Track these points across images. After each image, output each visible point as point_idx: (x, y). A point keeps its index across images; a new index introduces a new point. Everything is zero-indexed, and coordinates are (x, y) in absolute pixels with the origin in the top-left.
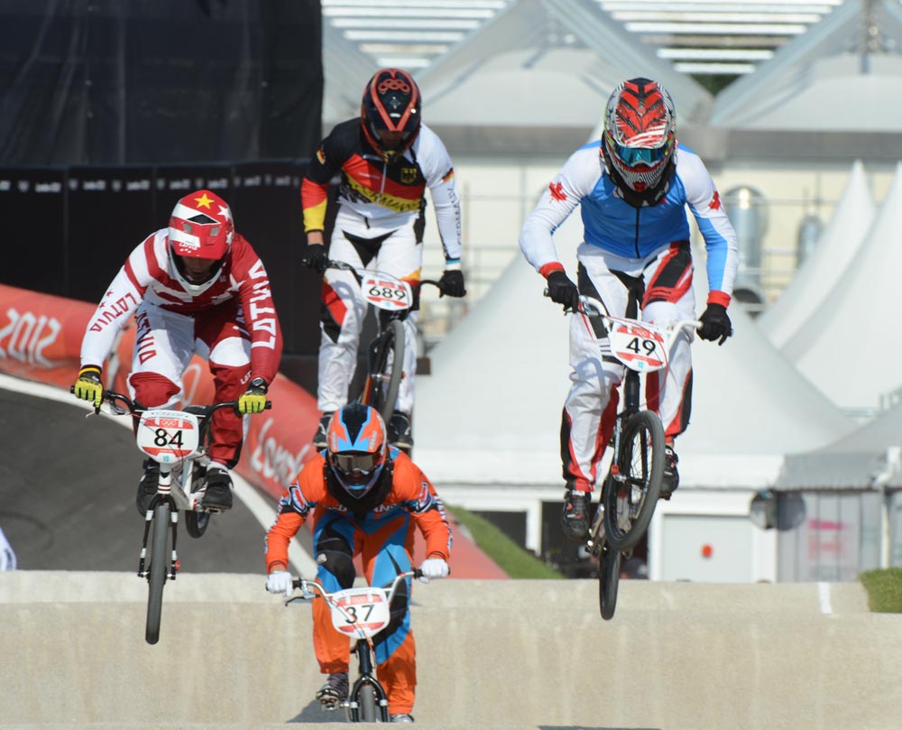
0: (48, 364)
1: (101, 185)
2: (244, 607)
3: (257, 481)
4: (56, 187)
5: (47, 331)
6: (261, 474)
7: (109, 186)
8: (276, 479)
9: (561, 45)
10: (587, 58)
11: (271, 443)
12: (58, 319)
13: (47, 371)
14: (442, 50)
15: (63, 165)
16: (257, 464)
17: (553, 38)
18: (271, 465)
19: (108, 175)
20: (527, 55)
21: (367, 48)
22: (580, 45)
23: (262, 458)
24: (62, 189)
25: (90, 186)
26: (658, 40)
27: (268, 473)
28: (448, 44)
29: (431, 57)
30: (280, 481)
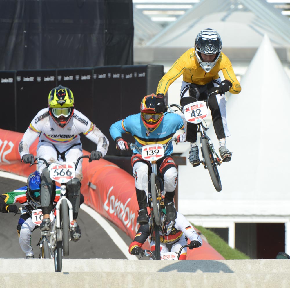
0: (8, 163)
1: (32, 79)
2: (109, 274)
3: (107, 215)
4: (11, 80)
5: (7, 147)
6: (108, 212)
7: (35, 79)
8: (115, 214)
9: (236, 10)
10: (250, 16)
11: (113, 198)
12: (13, 142)
13: (8, 166)
14: (182, 13)
15: (14, 70)
16: (106, 208)
17: (232, 7)
18: (113, 208)
19: (35, 74)
20: (223, 14)
21: (146, 13)
22: (245, 9)
23: (108, 205)
24: (13, 81)
25: (26, 79)
26: (281, 7)
27: (112, 211)
28: (185, 10)
29: (177, 16)
30: (117, 215)
